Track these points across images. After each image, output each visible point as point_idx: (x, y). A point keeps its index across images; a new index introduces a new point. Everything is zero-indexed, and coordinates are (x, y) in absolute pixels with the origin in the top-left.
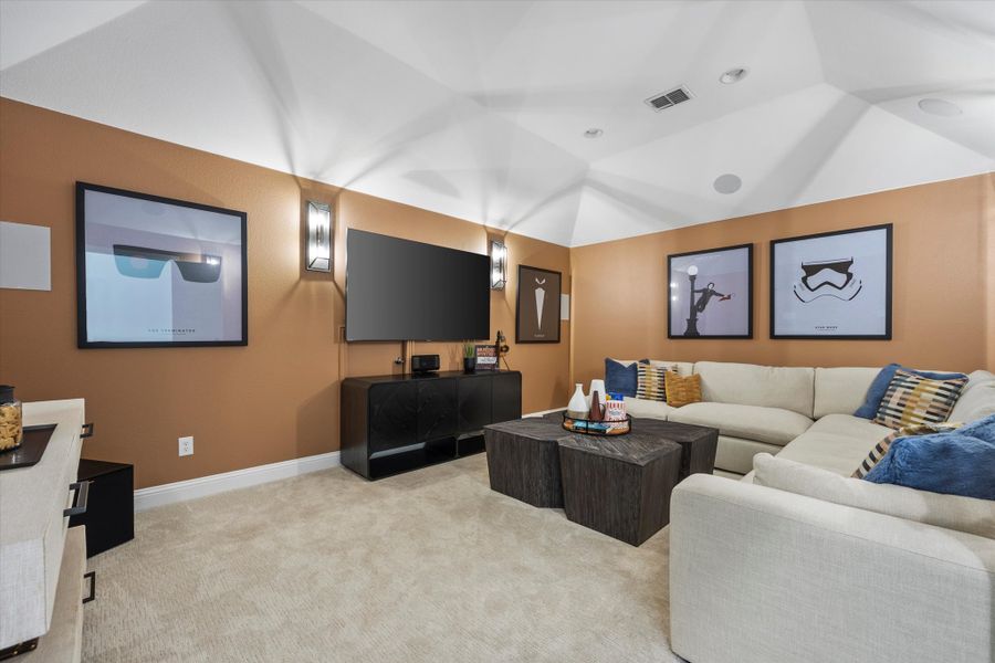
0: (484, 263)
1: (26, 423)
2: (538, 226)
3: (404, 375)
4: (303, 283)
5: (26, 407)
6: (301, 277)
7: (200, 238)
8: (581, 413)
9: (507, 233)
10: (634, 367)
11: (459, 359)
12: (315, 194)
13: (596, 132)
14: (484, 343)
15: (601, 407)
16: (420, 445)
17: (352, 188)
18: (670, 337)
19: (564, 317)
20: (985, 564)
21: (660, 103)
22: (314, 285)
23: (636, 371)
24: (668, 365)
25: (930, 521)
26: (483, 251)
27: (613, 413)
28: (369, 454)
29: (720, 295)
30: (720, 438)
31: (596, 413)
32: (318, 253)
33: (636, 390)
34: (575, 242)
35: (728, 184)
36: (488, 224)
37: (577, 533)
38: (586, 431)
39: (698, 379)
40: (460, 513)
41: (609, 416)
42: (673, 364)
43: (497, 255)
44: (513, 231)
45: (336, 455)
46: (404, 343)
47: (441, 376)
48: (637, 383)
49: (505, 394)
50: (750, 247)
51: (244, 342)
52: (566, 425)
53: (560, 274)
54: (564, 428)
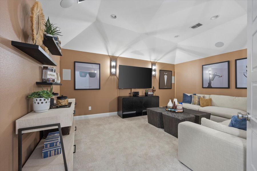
0: (150, 70)
1: (69, 102)
2: (165, 60)
3: (131, 96)
4: (110, 77)
5: (69, 99)
6: (110, 75)
7: (94, 67)
8: (171, 107)
9: (156, 62)
10: (191, 96)
11: (144, 93)
12: (113, 58)
13: (177, 36)
14: (150, 89)
15: (176, 106)
16: (135, 112)
17: (120, 56)
18: (203, 88)
19: (173, 82)
20: (244, 146)
21: (194, 27)
22: (113, 77)
23: (192, 97)
24: (202, 96)
25: (239, 136)
26: (150, 67)
27: (179, 107)
28: (122, 113)
29: (219, 76)
30: (211, 116)
31: (175, 107)
32: (113, 70)
33: (191, 102)
34: (176, 63)
35: (219, 44)
36: (151, 61)
37: (166, 134)
38: (171, 111)
39: (211, 100)
40: (140, 127)
41: (178, 108)
42: (203, 95)
43: (154, 68)
44: (158, 62)
45: (117, 112)
46: (131, 89)
47: (139, 97)
48: (191, 100)
49: (154, 101)
50: (229, 62)
51: (99, 89)
52: (166, 109)
53: (171, 71)
54: (166, 110)
